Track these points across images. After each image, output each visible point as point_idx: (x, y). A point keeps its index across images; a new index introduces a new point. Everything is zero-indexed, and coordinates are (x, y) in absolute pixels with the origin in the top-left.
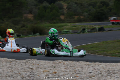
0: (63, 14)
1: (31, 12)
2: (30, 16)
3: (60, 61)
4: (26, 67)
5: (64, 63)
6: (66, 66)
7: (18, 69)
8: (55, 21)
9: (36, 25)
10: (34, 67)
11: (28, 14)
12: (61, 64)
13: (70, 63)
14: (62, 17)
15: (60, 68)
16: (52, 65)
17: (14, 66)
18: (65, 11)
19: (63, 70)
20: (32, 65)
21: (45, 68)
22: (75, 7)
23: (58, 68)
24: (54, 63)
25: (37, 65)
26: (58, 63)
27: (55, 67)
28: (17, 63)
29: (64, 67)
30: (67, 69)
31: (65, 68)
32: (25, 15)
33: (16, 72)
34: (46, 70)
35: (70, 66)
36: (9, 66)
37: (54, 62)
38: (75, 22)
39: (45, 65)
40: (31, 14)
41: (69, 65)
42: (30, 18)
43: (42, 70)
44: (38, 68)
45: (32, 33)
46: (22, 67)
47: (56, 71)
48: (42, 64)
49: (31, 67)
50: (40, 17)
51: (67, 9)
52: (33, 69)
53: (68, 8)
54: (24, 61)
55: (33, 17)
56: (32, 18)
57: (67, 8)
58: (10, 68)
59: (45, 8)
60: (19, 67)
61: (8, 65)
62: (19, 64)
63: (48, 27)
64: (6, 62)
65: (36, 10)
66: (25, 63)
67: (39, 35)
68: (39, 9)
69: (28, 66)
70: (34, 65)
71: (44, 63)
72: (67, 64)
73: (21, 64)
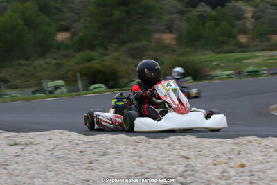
0: (245, 32)
1: (170, 29)
2: (168, 38)
3: (251, 138)
4: (173, 155)
5: (260, 144)
6: (265, 150)
7: (155, 160)
8: (226, 48)
9: (184, 58)
10: (191, 154)
11: (164, 32)
12: (253, 145)
13: (274, 143)
14: (243, 39)
15: (251, 154)
16: (233, 149)
17: (144, 153)
18: (249, 24)
19: (260, 158)
20: (185, 148)
21: (217, 156)
22: (273, 14)
23: (247, 154)
24: (238, 143)
25: (199, 149)
26: (245, 142)
27: (239, 153)
28: (150, 146)
29: (261, 152)
30: (268, 156)
31: (263, 154)
32: (157, 36)
33: (151, 165)
34: (219, 160)
36: (132, 151)
37: (237, 140)
39: (215, 149)
40: (172, 32)
41: (271, 147)
42: (168, 42)
43: (209, 161)
44: (201, 155)
46: (163, 155)
47: (243, 161)
48: (208, 146)
49: (183, 153)
50: (193, 39)
51: (252, 20)
52: (187, 158)
53: (257, 17)
54: (167, 140)
55: (174, 39)
56: (174, 42)
57: (253, 17)
58: (136, 158)
59: (203, 18)
60: (156, 155)
61: (130, 149)
62: (155, 147)
63: (211, 61)
64: (126, 142)
65: (181, 24)
66: (169, 145)
67: (192, 81)
68: (188, 20)
69: (176, 152)
70: (189, 148)
71: (213, 144)
72: (267, 146)
73: (161, 148)
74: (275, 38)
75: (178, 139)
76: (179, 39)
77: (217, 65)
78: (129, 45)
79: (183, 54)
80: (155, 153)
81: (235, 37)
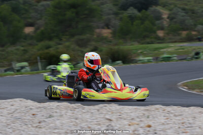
0: (162, 29)
1: (107, 26)
2: (106, 32)
3: (157, 106)
4: (100, 118)
5: (164, 110)
6: (167, 115)
7: (87, 121)
8: (148, 40)
9: (116, 47)
10: (114, 118)
11: (103, 28)
12: (159, 112)
13: (174, 110)
14: (161, 34)
15: (157, 118)
16: (144, 114)
17: (80, 116)
18: (166, 23)
19: (163, 121)
20: (110, 113)
21: (133, 119)
22: (183, 16)
23: (154, 118)
24: (148, 110)
25: (119, 114)
26: (153, 109)
27: (148, 117)
28: (84, 111)
29: (164, 116)
30: (169, 120)
31: (165, 118)
32: (98, 31)
33: (83, 125)
34: (134, 122)
35: (175, 116)
36: (71, 115)
37: (147, 108)
38: (182, 41)
39: (132, 114)
40: (109, 28)
41: (172, 113)
42: (105, 35)
43: (126, 122)
44: (121, 118)
45: (110, 61)
46: (93, 118)
47: (150, 123)
48: (126, 111)
49: (107, 117)
50: (124, 34)
51: (168, 20)
52: (110, 120)
53: (171, 18)
54: (97, 107)
55: (111, 33)
56: (110, 36)
57: (168, 18)
58: (73, 120)
59: (132, 18)
60: (88, 117)
61: (70, 113)
62: (88, 112)
63: (137, 50)
64: (66, 108)
65: (116, 22)
66: (98, 110)
67: (122, 64)
68: (121, 19)
69: (102, 116)
70: (112, 113)
71: (130, 110)
72: (169, 112)
73: (92, 113)
74: (184, 34)
75: (105, 106)
76: (114, 33)
78: (77, 37)
79: (116, 45)
80: (88, 116)
81: (155, 32)
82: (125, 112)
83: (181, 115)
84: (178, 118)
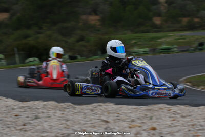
0: (159, 15)
1: (95, 12)
2: (94, 19)
3: (161, 106)
4: (95, 119)
5: (169, 110)
6: (173, 116)
7: (80, 123)
10: (110, 119)
11: (90, 14)
12: (163, 112)
13: (181, 110)
14: (157, 21)
15: (161, 119)
16: (146, 115)
17: (71, 117)
18: (163, 8)
19: (169, 123)
20: (106, 114)
21: (133, 121)
23: (157, 119)
24: (150, 110)
25: (117, 115)
26: (157, 109)
27: (151, 118)
28: (75, 111)
29: (170, 117)
30: (175, 121)
31: (171, 119)
32: (84, 17)
33: (76, 127)
34: (134, 123)
35: (183, 117)
36: (60, 116)
37: (150, 107)
38: (183, 29)
39: (132, 115)
40: (96, 15)
41: (179, 114)
42: (93, 22)
43: (125, 124)
44: (119, 119)
45: (99, 53)
46: (87, 119)
47: (155, 125)
48: (125, 112)
49: (104, 118)
51: (166, 5)
52: (107, 122)
53: (169, 3)
54: (90, 106)
55: (99, 20)
56: (98, 23)
57: (166, 2)
59: (124, 3)
60: (80, 119)
61: (59, 114)
62: (80, 112)
63: (130, 40)
64: (55, 108)
65: (105, 7)
66: (92, 110)
68: (111, 4)
69: (97, 117)
70: (109, 114)
71: (129, 110)
72: (175, 113)
73: (85, 113)
74: (185, 21)
75: (100, 106)
77: (135, 43)
78: (60, 25)
79: (106, 34)
80: (80, 117)
82: (123, 113)
83: (189, 116)
84: (186, 119)
